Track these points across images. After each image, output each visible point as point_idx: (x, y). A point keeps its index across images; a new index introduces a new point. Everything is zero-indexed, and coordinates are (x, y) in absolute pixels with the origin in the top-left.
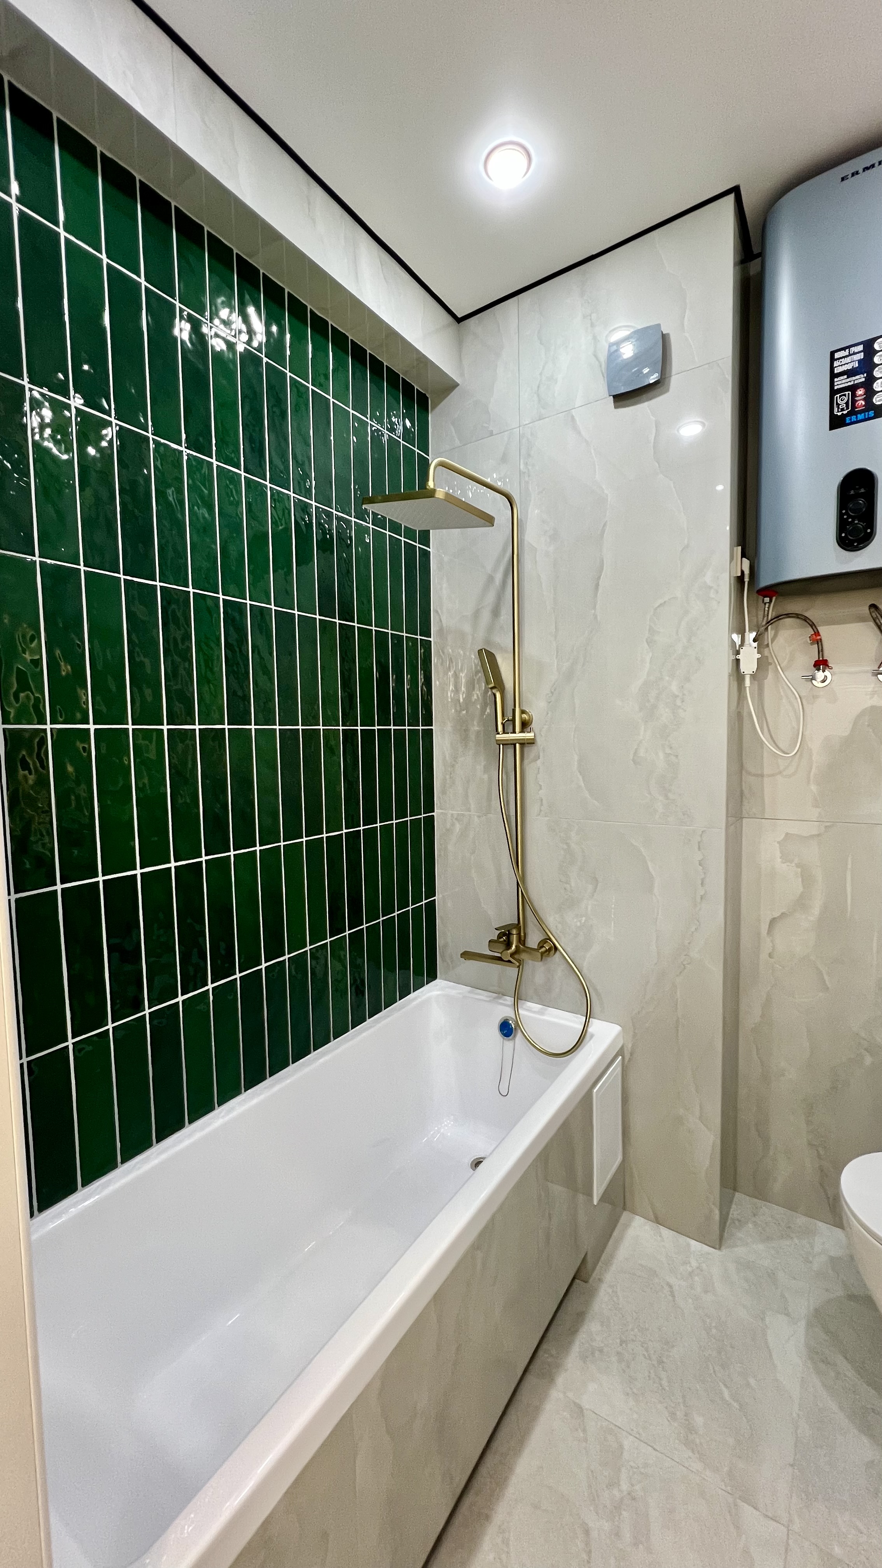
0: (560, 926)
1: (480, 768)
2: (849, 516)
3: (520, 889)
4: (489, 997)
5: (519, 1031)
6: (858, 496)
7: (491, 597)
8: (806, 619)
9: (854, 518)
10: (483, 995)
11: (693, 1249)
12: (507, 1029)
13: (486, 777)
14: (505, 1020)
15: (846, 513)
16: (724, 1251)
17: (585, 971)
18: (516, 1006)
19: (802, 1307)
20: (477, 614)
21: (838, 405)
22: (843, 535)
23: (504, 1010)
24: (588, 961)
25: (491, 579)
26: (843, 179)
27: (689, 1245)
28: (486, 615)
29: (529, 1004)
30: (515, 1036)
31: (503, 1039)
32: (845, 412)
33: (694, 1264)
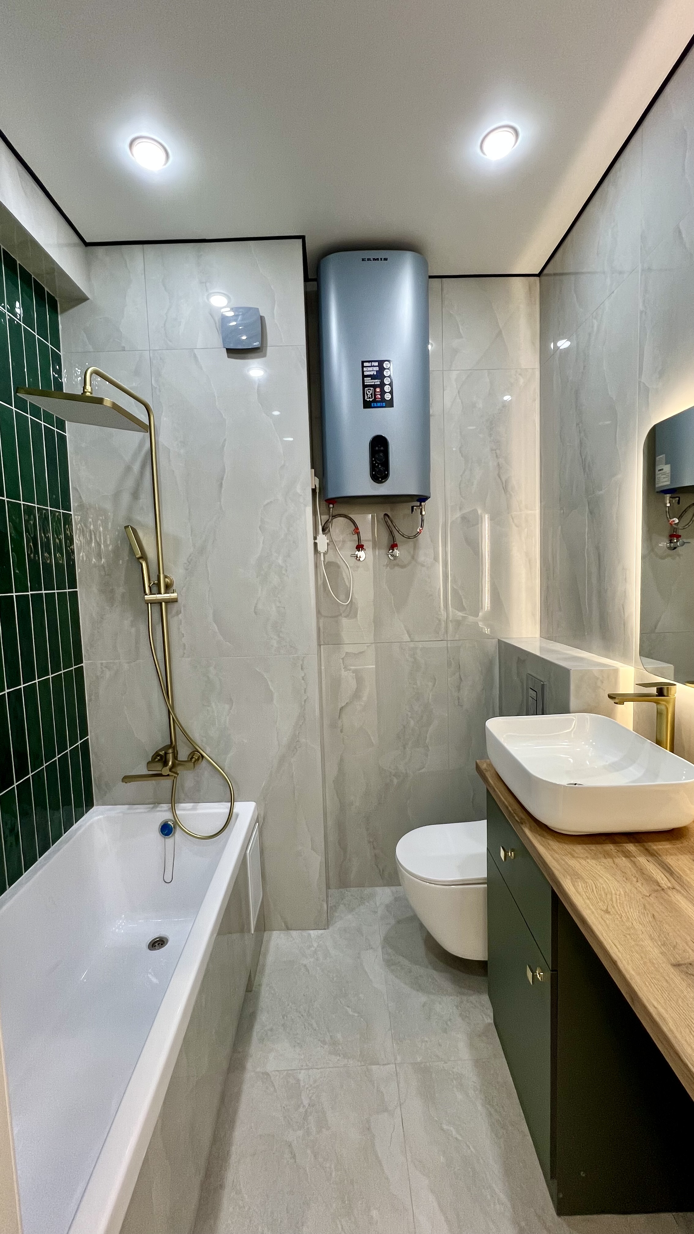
0: (204, 739)
1: (127, 623)
2: (376, 463)
3: (171, 716)
4: (147, 808)
5: (178, 826)
6: (380, 451)
7: (130, 483)
8: (351, 519)
9: (379, 464)
10: (141, 809)
11: (312, 936)
12: (166, 830)
13: (133, 630)
14: (166, 822)
15: (375, 460)
16: (331, 928)
17: (226, 769)
18: (173, 810)
19: (377, 940)
20: (117, 495)
21: (367, 395)
22: (374, 473)
23: (163, 814)
24: (228, 761)
25: (128, 469)
26: (363, 260)
27: (309, 935)
28: (126, 498)
29: (183, 805)
30: (174, 833)
31: (165, 838)
32: (371, 400)
33: (315, 945)
